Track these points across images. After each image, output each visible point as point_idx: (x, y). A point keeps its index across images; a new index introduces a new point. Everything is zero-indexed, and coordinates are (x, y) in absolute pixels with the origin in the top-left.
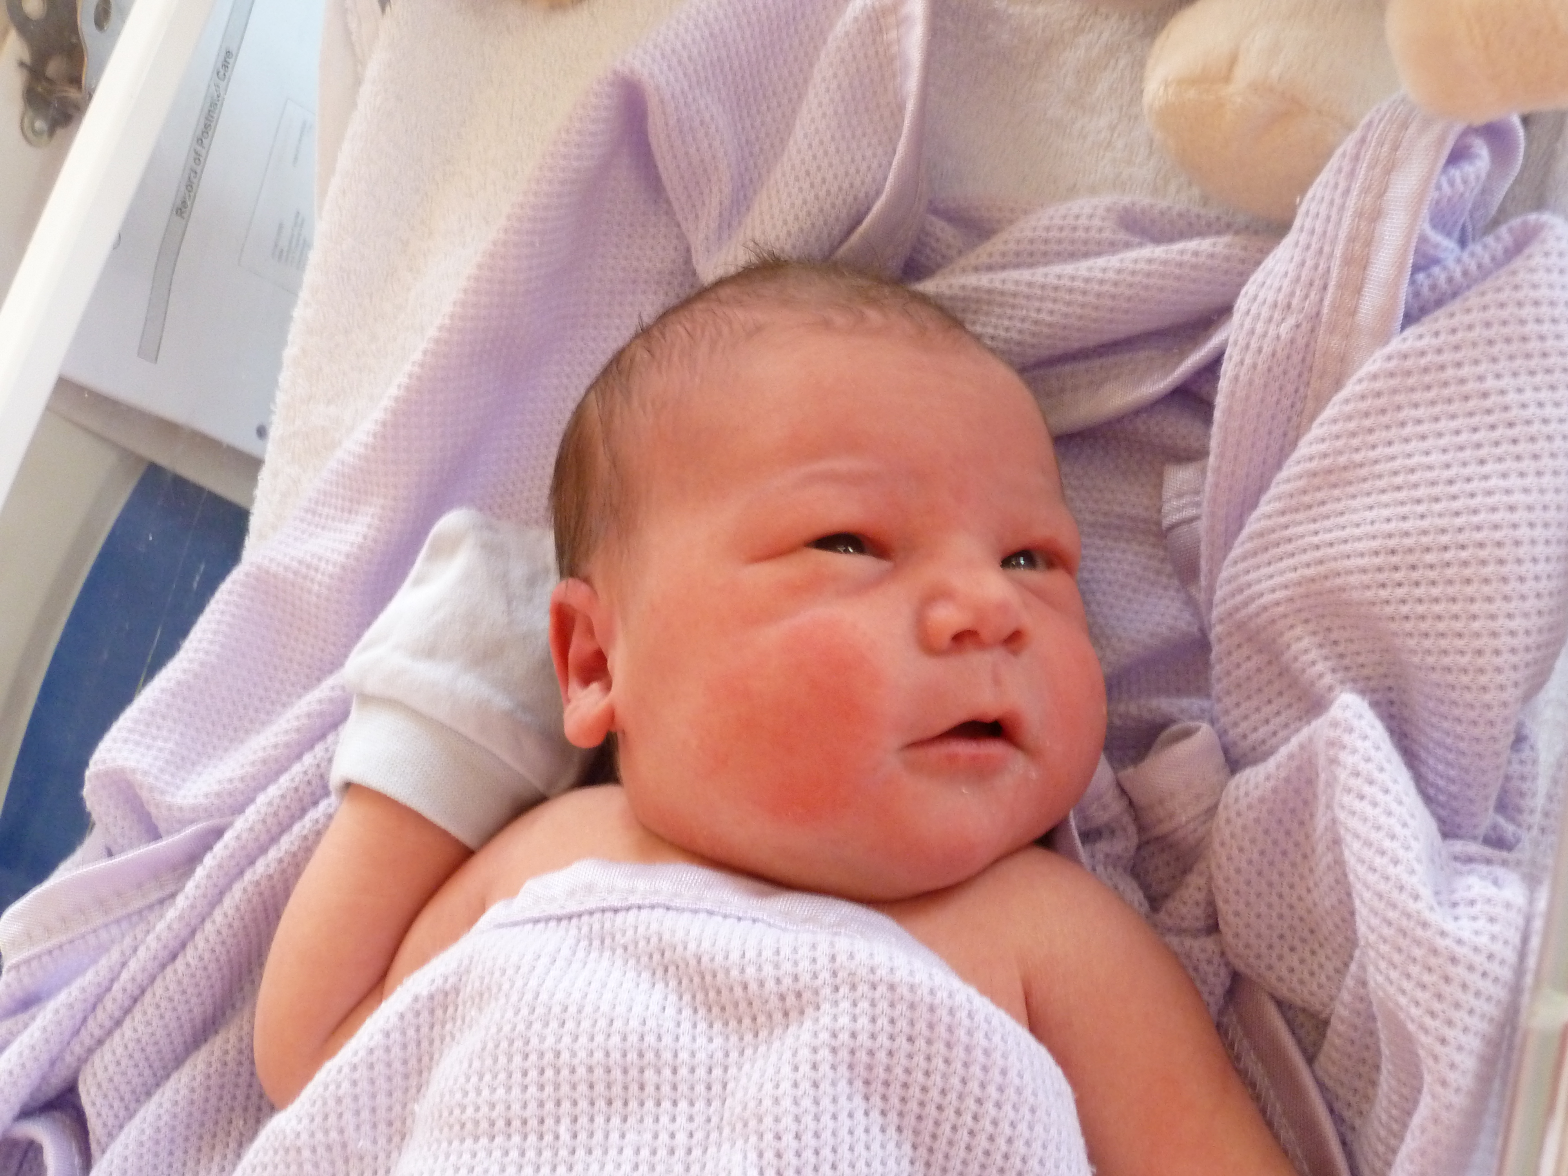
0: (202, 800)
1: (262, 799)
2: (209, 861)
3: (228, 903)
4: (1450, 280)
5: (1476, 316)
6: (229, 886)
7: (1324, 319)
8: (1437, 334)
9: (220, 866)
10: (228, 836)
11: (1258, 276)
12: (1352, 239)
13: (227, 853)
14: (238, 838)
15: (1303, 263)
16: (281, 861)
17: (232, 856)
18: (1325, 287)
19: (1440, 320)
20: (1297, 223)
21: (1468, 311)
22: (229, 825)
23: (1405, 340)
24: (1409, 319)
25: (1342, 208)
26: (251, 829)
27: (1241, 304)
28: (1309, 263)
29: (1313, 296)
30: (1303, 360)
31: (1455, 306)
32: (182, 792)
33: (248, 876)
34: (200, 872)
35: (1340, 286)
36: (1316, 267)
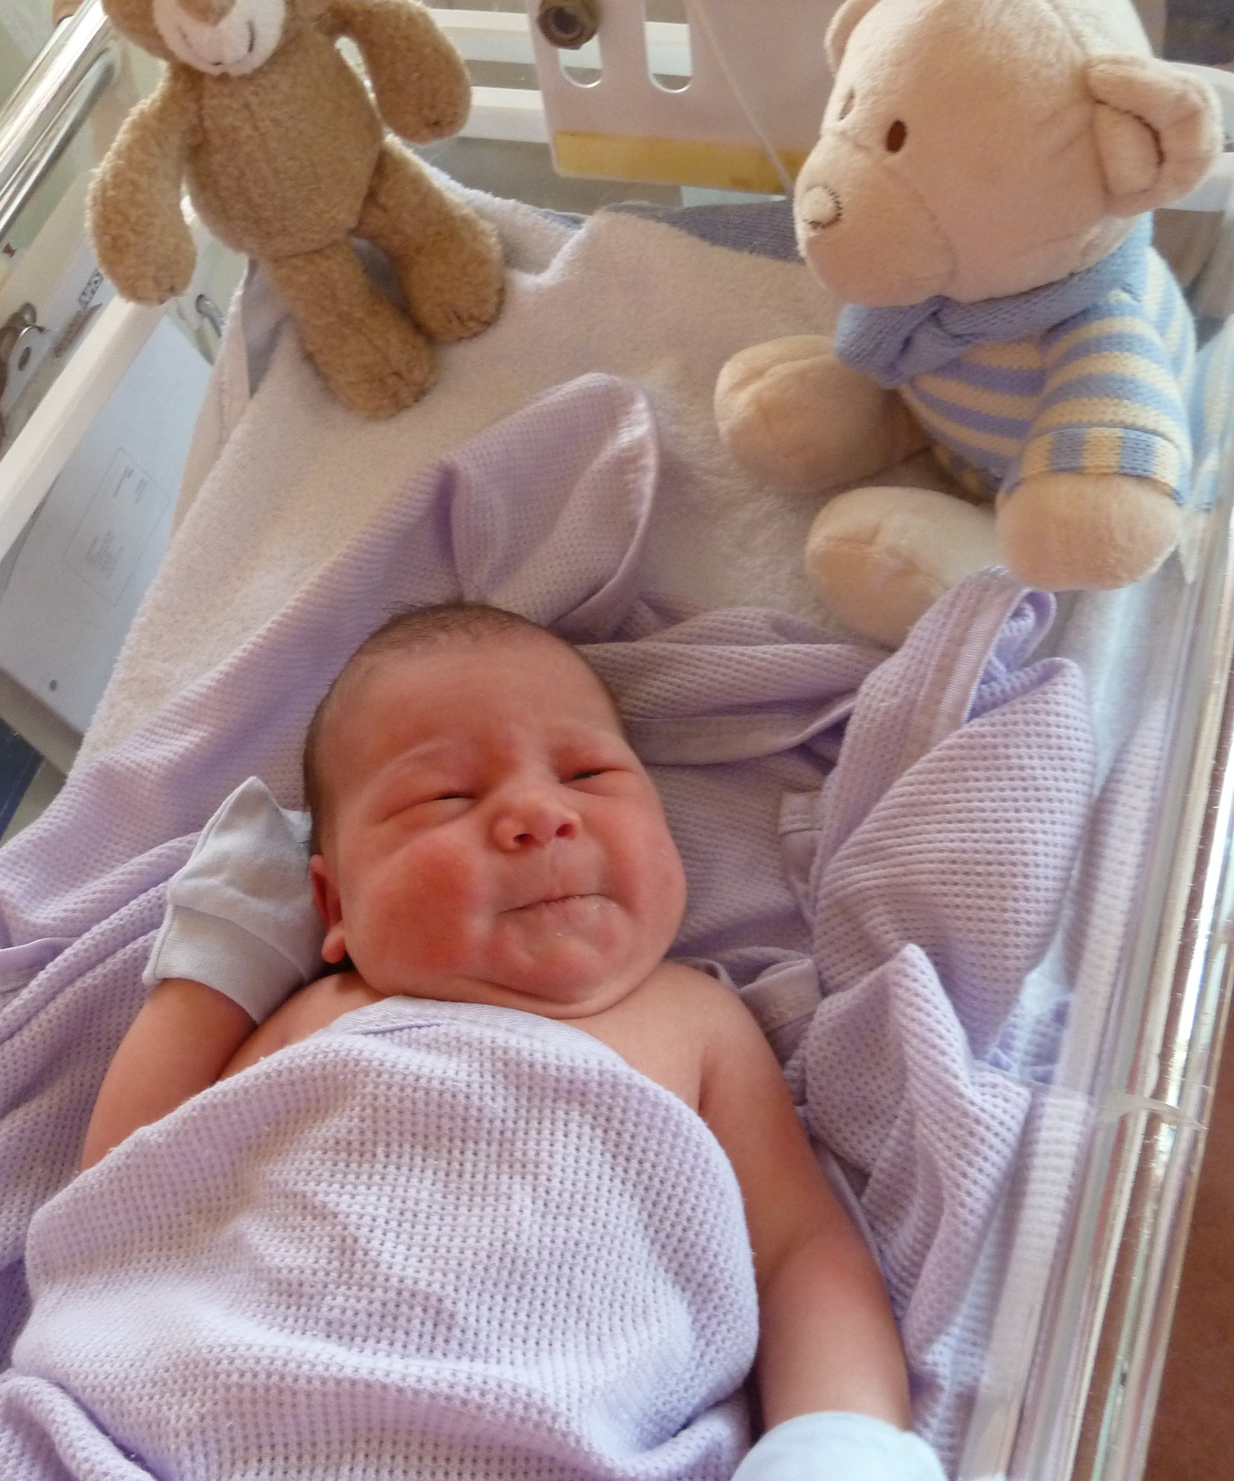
0: (49, 921)
1: (95, 929)
2: (51, 968)
3: (61, 1001)
4: (1003, 691)
5: (1020, 717)
6: (61, 990)
7: (920, 704)
8: (993, 725)
9: (59, 973)
10: (68, 952)
11: (877, 672)
12: (943, 655)
13: (66, 964)
14: (75, 955)
15: (908, 668)
16: (105, 976)
17: (69, 968)
18: (921, 684)
19: (996, 716)
20: (908, 642)
21: (1014, 713)
22: (69, 945)
23: (972, 726)
24: (975, 713)
25: (940, 635)
26: (86, 950)
27: (864, 688)
28: (913, 668)
29: (914, 689)
30: (902, 730)
31: (1005, 708)
32: (35, 915)
33: (79, 984)
34: (42, 975)
35: (932, 684)
36: (916, 671)
